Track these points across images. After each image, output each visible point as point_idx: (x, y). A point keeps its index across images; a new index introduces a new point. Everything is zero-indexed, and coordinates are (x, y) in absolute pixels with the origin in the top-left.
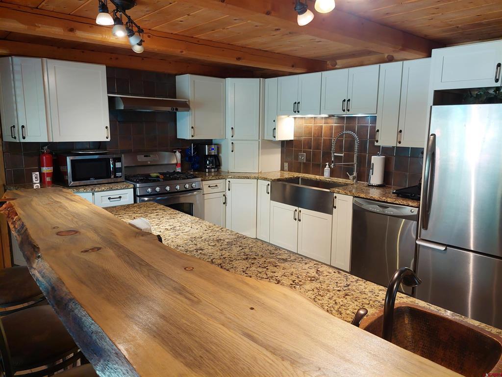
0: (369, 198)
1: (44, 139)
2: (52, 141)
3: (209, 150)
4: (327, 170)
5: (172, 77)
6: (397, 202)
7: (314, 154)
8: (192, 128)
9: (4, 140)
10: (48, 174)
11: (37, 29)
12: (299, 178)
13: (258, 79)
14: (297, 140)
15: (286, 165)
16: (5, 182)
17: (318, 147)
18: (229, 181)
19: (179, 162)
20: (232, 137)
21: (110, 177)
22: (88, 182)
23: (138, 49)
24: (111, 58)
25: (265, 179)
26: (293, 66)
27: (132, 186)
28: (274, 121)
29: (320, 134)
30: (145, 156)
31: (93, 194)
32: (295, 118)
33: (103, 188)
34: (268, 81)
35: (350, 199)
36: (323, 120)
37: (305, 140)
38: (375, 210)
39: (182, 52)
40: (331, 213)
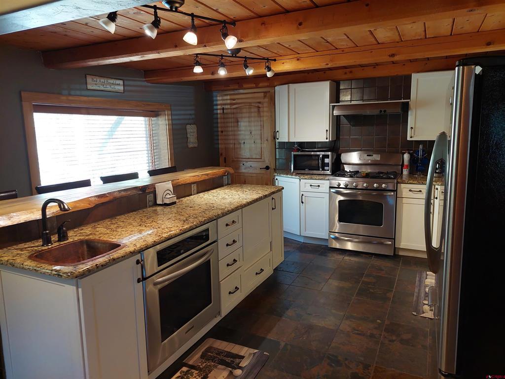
8: (412, 128)
19: (407, 163)
21: (320, 170)
27: (328, 178)
31: (300, 180)
33: (306, 177)
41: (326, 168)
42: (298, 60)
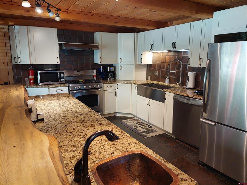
0: (181, 94)
1: (28, 63)
2: (32, 64)
3: (109, 69)
4: (167, 80)
5: (92, 34)
6: (195, 97)
7: (162, 72)
8: (100, 58)
9: (13, 64)
10: (32, 79)
11: (12, 12)
12: (153, 83)
13: (134, 33)
14: (154, 64)
15: (149, 77)
16: (13, 83)
17: (163, 68)
18: (118, 85)
19: (95, 74)
20: (121, 62)
21: (58, 81)
22: (48, 83)
23: (57, 19)
24: (61, 25)
25: (135, 84)
26: (147, 26)
27: (67, 85)
28: (141, 54)
29: (165, 60)
30: (78, 72)
31: (49, 89)
32: (153, 53)
33: (53, 86)
34: (139, 34)
35: (172, 95)
36: (166, 54)
37: (157, 64)
38: (184, 101)
39: (85, 20)
40: (163, 102)
41: (62, 80)
42: (67, 13)
